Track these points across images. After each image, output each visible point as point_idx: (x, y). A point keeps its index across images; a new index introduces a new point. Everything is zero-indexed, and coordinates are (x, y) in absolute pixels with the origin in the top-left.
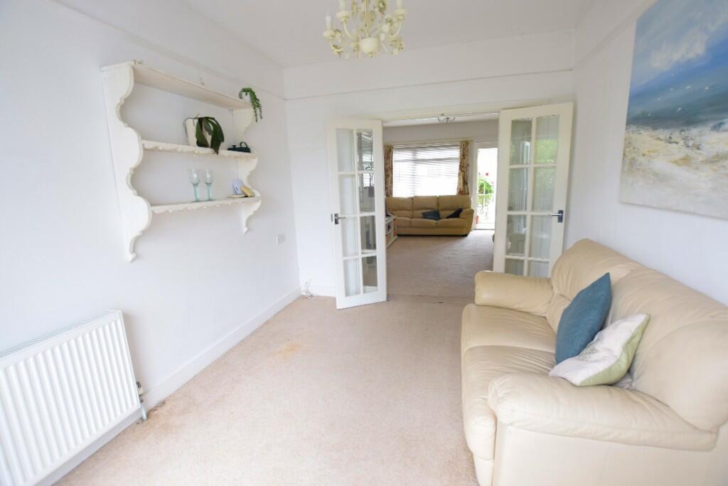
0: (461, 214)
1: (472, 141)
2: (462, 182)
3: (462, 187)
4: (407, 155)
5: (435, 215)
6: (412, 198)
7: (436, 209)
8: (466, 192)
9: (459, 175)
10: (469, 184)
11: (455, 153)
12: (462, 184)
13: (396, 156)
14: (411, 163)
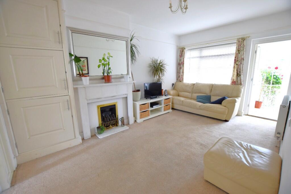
0: (224, 102)
1: (249, 37)
2: (235, 74)
3: (235, 78)
4: (196, 53)
5: (207, 99)
6: (194, 84)
7: (209, 95)
8: (239, 82)
9: (234, 67)
10: (242, 76)
11: (233, 49)
12: (235, 76)
13: (188, 55)
14: (198, 59)
